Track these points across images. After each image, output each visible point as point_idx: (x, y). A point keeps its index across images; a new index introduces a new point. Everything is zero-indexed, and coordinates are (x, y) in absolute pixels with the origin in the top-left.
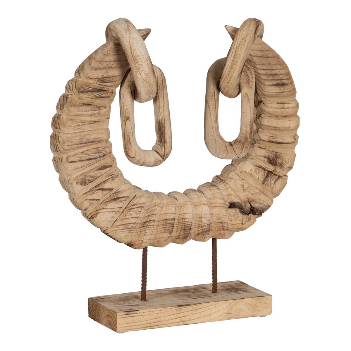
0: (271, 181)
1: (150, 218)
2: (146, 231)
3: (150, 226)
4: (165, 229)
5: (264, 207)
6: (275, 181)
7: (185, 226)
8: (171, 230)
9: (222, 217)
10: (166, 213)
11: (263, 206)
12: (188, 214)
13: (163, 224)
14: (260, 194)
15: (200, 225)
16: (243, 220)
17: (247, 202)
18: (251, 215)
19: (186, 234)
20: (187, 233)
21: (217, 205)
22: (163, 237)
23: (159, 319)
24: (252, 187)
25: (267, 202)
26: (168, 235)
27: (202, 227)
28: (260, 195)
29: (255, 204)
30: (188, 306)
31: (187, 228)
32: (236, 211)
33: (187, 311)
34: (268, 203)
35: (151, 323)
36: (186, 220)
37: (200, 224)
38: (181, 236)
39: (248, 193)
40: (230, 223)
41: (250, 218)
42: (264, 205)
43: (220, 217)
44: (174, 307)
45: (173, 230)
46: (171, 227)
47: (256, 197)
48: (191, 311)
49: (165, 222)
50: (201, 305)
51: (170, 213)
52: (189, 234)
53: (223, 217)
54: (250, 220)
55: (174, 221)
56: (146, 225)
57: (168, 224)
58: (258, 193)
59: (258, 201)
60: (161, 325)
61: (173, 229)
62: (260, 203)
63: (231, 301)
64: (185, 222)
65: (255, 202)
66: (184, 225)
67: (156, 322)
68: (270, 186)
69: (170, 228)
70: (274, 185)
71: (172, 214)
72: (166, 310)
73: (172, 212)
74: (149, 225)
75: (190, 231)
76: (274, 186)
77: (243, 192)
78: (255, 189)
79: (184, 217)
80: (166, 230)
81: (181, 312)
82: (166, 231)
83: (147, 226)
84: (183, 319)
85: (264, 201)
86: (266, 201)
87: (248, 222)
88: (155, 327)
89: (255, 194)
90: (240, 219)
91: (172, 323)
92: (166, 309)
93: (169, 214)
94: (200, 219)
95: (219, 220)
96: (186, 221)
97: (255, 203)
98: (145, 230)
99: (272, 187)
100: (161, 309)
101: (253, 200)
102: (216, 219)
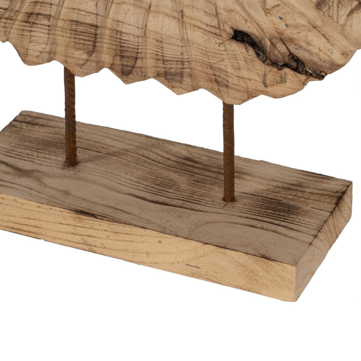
0: (338, 7)
1: (39, 9)
2: (33, 34)
3: (40, 24)
4: (77, 41)
5: (319, 63)
6: (351, 12)
7: (122, 49)
8: (91, 47)
9: (211, 54)
10: (75, 7)
11: (316, 59)
12: (129, 25)
13: (71, 30)
14: (309, 31)
15: (161, 58)
16: (265, 75)
17: (276, 39)
18: (286, 70)
19: (127, 66)
20: (129, 64)
21: (199, 24)
22: (74, 58)
23: (37, 223)
24: (288, 9)
25: (329, 53)
26: (85, 56)
27: (163, 63)
28: (309, 34)
29: (297, 51)
30: (98, 220)
31: (128, 55)
32: (247, 51)
33: (96, 227)
34: (332, 58)
35: (18, 223)
36: (125, 37)
37: (159, 53)
38: (117, 67)
39: (276, 20)
40: (235, 73)
41: (285, 78)
42: (321, 59)
43: (208, 54)
44: (67, 211)
45: (94, 49)
46: (90, 41)
47: (299, 34)
48: (106, 231)
49: (74, 27)
50: (128, 228)
51: (84, 11)
52: (133, 67)
53: (216, 55)
54: (285, 81)
55: (96, 30)
56: (33, 21)
57: (82, 32)
58: (304, 26)
59: (304, 45)
60: (41, 235)
61: (95, 46)
62: (309, 52)
63: (199, 245)
64: (122, 41)
65: (296, 44)
66: (121, 47)
67: (31, 226)
68: (338, 19)
69: (87, 42)
70: (346, 21)
71: (89, 14)
72: (51, 211)
73: (90, 11)
74: (36, 22)
75: (136, 62)
76: (349, 23)
77: (264, 13)
78: (298, 15)
79: (119, 29)
80: (79, 43)
81: (84, 226)
82: (77, 46)
83: (34, 23)
84: (90, 240)
85: (320, 50)
86: (326, 51)
87: (280, 83)
88: (28, 234)
89: (296, 27)
90: (257, 71)
91: (66, 240)
92: (51, 209)
93: (83, 13)
94: (158, 44)
95: (206, 60)
96: (123, 38)
97: (296, 47)
98: (31, 31)
99: (342, 22)
100: (40, 205)
101: (292, 40)
102: (198, 54)
